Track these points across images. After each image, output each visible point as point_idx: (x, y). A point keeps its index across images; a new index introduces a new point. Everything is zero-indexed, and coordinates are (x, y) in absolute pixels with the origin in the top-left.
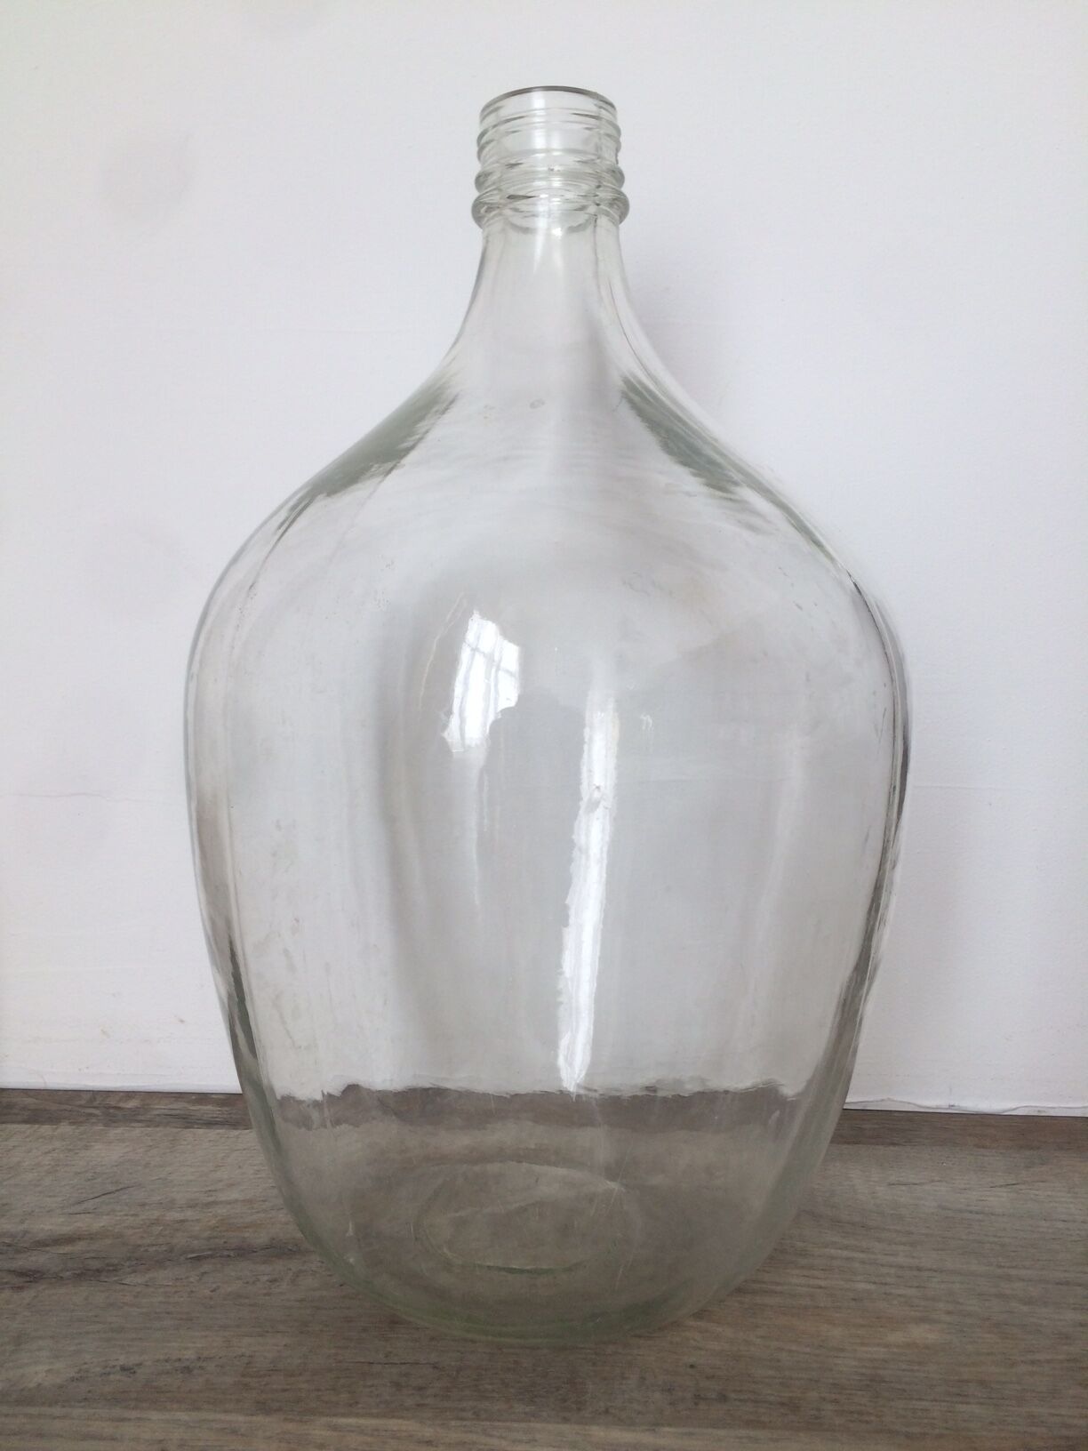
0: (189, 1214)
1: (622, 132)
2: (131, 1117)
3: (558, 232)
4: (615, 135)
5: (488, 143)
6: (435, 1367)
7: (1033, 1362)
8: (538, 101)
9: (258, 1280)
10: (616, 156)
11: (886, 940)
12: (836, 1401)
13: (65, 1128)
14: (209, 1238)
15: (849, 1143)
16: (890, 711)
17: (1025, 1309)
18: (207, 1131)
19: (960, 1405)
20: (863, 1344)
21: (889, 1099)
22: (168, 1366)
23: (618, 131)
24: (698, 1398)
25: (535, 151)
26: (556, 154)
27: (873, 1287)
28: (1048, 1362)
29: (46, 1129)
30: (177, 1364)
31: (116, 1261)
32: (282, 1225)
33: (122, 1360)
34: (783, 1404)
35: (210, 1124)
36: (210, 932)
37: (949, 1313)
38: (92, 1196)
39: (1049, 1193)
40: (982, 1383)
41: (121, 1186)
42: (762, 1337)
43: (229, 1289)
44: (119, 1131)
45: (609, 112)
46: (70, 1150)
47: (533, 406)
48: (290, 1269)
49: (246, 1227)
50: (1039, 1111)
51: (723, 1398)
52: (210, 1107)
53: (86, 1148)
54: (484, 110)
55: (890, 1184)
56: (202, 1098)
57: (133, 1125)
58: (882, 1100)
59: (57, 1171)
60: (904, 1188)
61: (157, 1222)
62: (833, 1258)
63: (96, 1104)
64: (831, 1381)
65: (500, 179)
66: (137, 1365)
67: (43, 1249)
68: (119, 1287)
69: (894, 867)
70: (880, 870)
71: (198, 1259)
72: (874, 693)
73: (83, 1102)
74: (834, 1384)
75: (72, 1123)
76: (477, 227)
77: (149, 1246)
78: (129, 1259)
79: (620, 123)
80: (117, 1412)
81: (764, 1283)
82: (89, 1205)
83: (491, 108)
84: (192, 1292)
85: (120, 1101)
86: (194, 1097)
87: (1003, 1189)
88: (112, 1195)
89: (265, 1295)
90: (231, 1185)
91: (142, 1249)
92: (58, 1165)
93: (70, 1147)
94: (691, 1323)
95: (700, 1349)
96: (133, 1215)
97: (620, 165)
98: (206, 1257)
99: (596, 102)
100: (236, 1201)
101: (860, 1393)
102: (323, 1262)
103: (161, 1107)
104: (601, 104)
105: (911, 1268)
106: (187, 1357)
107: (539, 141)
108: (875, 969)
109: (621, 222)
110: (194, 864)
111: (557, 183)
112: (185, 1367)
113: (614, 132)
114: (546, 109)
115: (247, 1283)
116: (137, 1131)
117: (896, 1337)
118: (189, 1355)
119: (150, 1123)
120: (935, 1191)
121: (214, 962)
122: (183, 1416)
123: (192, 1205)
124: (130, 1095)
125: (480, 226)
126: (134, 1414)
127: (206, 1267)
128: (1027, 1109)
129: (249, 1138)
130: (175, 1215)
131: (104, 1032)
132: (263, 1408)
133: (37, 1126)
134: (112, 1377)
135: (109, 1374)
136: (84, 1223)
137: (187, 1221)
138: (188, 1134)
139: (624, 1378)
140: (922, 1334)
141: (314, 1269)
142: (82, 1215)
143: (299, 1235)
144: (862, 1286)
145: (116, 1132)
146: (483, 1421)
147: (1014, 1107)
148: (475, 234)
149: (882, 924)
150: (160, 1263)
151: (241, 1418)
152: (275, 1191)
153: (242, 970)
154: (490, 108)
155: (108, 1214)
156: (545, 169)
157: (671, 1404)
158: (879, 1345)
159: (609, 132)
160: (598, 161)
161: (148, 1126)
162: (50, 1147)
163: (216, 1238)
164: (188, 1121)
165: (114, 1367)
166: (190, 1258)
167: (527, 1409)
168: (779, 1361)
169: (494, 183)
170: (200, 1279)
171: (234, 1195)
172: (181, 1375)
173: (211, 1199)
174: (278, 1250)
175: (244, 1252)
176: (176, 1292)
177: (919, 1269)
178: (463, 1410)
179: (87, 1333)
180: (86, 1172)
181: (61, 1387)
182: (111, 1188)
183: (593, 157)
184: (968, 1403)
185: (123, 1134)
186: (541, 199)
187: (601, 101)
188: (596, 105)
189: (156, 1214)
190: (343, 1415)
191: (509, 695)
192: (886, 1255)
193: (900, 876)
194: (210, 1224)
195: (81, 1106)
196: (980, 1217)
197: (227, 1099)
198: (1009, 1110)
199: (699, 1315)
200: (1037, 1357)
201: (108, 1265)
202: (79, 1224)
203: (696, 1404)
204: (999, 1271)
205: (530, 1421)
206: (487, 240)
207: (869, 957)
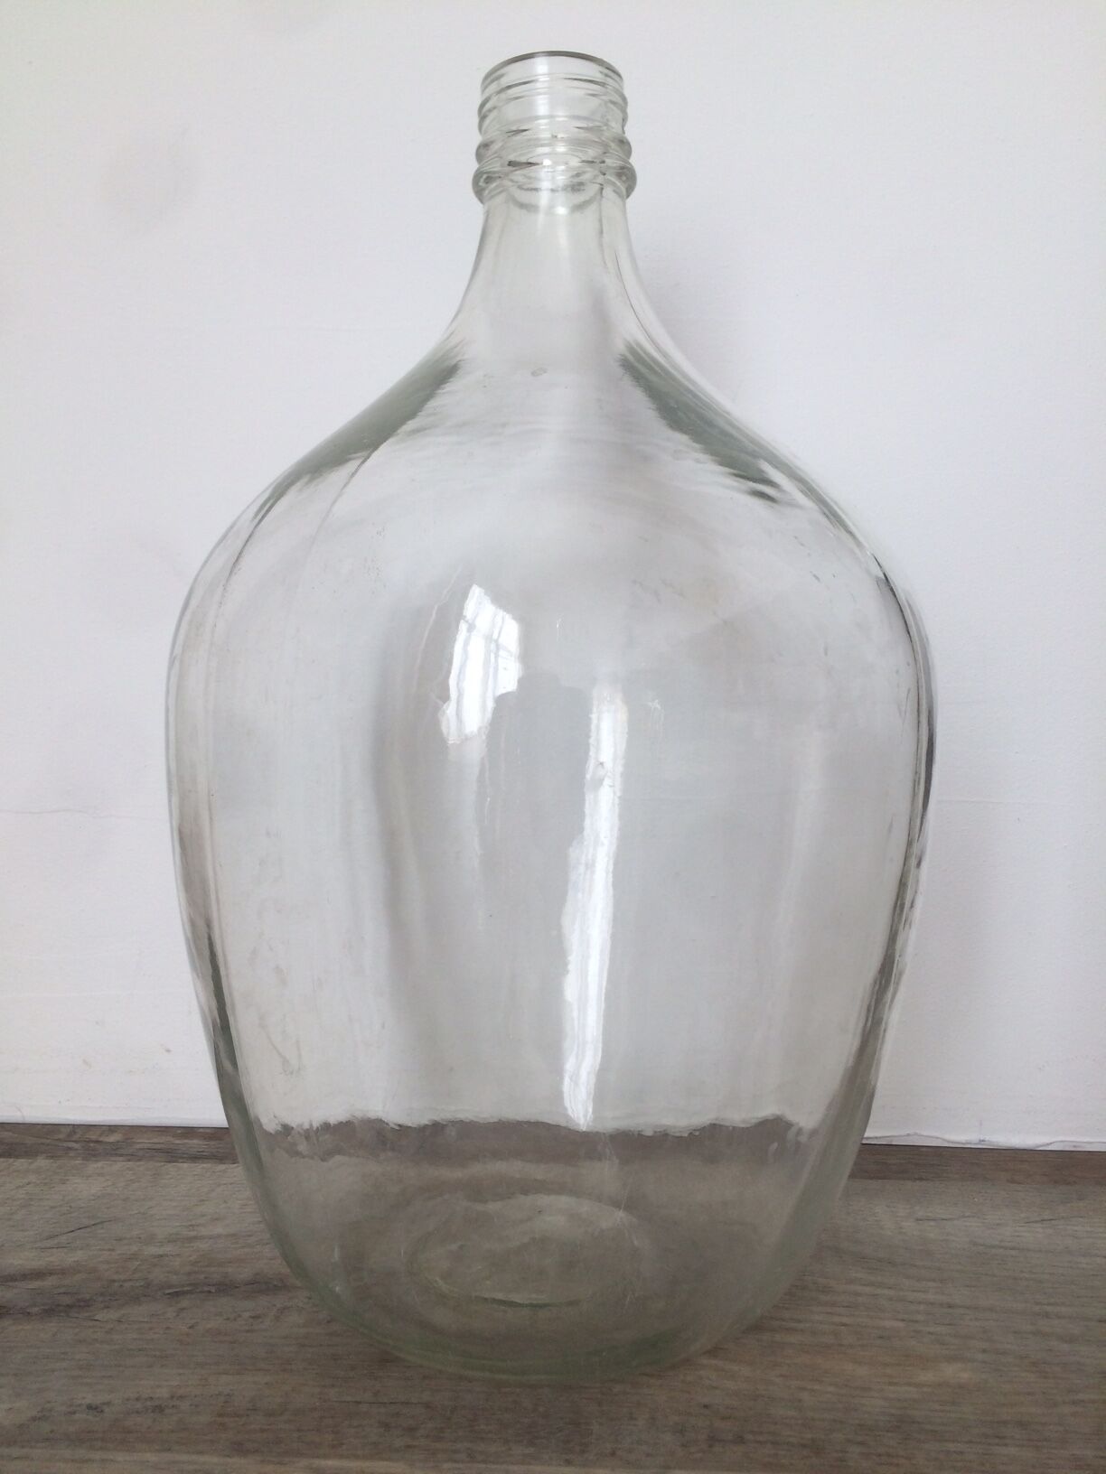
0: (168, 1249)
1: (629, 100)
2: (114, 1151)
3: (562, 211)
4: (622, 104)
5: (490, 111)
6: (427, 1406)
7: (1074, 1403)
8: (541, 67)
9: (240, 1316)
10: (623, 127)
11: (912, 940)
12: (861, 1443)
13: (42, 1162)
14: (189, 1274)
15: (872, 1179)
16: (913, 694)
17: (1066, 1347)
18: (193, 1165)
19: (997, 1447)
20: (891, 1384)
21: (916, 1134)
22: (139, 1405)
23: (624, 99)
24: (713, 1440)
25: (537, 118)
26: (561, 119)
27: (901, 1324)
28: (1093, 1402)
29: (21, 1163)
30: (149, 1403)
31: (88, 1297)
32: (268, 1260)
33: (90, 1399)
34: (804, 1446)
35: (195, 1158)
36: (189, 935)
37: (984, 1351)
38: (66, 1230)
39: (1089, 1229)
40: (1021, 1424)
41: (98, 1221)
42: (781, 1376)
43: (209, 1326)
44: (100, 1164)
45: (616, 81)
46: (46, 1184)
47: (534, 374)
48: (275, 1305)
49: (230, 1262)
50: (1075, 1146)
51: (740, 1440)
52: (195, 1141)
53: (63, 1182)
54: (486, 78)
55: (918, 1220)
56: (189, 1132)
57: (113, 1159)
58: (908, 1135)
59: (30, 1205)
60: (932, 1223)
61: (134, 1257)
62: (857, 1294)
63: (76, 1137)
64: (857, 1422)
65: (502, 148)
66: (104, 1404)
67: (10, 1284)
68: (91, 1323)
69: (919, 864)
70: (904, 865)
71: (177, 1294)
72: (897, 672)
73: (61, 1136)
74: (859, 1425)
75: (47, 1158)
76: (479, 203)
77: (125, 1281)
78: (102, 1294)
79: (627, 93)
80: (81, 1452)
81: (783, 1320)
82: (63, 1239)
83: (492, 78)
84: (168, 1328)
85: (100, 1136)
86: (179, 1131)
87: (1039, 1225)
88: (88, 1230)
89: (248, 1331)
90: (215, 1220)
91: (116, 1284)
92: (31, 1199)
93: (46, 1181)
94: (705, 1361)
95: (716, 1388)
96: (109, 1250)
97: (626, 135)
98: (184, 1293)
99: (601, 69)
100: (219, 1236)
101: (890, 1434)
102: (310, 1298)
103: (144, 1141)
104: (606, 71)
105: (941, 1305)
106: (157, 1396)
107: (542, 106)
108: (901, 974)
109: (628, 196)
110: (175, 863)
111: (561, 149)
112: (156, 1406)
113: (619, 100)
114: (549, 74)
115: (228, 1319)
116: (119, 1165)
117: (927, 1377)
118: (163, 1393)
119: (132, 1157)
120: (966, 1226)
121: (194, 967)
122: (152, 1457)
123: (171, 1240)
124: (112, 1128)
125: (482, 201)
126: (98, 1455)
127: (185, 1303)
128: (1062, 1144)
129: (236, 1172)
130: (153, 1250)
131: (85, 1062)
132: (239, 1449)
133: (12, 1160)
134: (77, 1416)
135: (74, 1413)
136: (55, 1259)
137: (167, 1256)
138: (171, 1168)
139: (632, 1418)
140: (953, 1372)
141: (301, 1305)
142: (55, 1250)
143: (285, 1270)
144: (888, 1324)
145: (95, 1166)
146: (479, 1462)
147: (1049, 1142)
148: (476, 210)
149: (907, 926)
150: (135, 1299)
151: (215, 1460)
152: (262, 1226)
153: (223, 972)
154: (492, 76)
155: (81, 1249)
156: (549, 136)
157: (683, 1445)
158: (909, 1384)
159: (614, 99)
160: (605, 128)
161: (129, 1160)
162: (26, 1181)
163: (196, 1273)
164: (172, 1155)
165: (80, 1405)
166: (169, 1294)
167: (527, 1451)
168: (800, 1401)
169: (495, 153)
170: (178, 1315)
171: (219, 1229)
172: (152, 1414)
173: (193, 1234)
174: (262, 1286)
175: (225, 1288)
176: (151, 1329)
177: (950, 1306)
178: (455, 1452)
179: (53, 1371)
180: (61, 1206)
181: (21, 1426)
182: (86, 1222)
183: (598, 124)
184: (1006, 1445)
185: (102, 1168)
186: (544, 167)
187: (608, 68)
188: (601, 72)
189: (134, 1248)
190: (326, 1457)
191: (509, 678)
192: (914, 1291)
193: (926, 875)
194: (191, 1258)
195: (59, 1140)
196: (1013, 1252)
197: (214, 1134)
198: (1041, 1146)
199: (713, 1352)
200: (1081, 1396)
201: (79, 1300)
202: (52, 1259)
203: (711, 1446)
204: (1037, 1308)
205: (530, 1464)
206: (488, 216)
207: (893, 962)
